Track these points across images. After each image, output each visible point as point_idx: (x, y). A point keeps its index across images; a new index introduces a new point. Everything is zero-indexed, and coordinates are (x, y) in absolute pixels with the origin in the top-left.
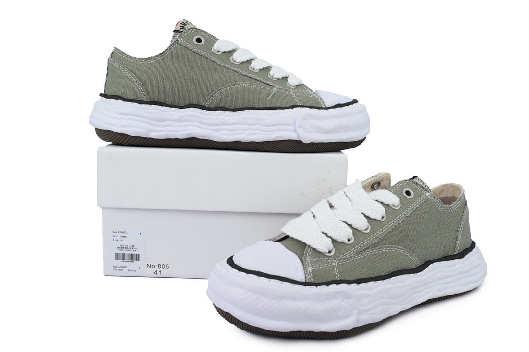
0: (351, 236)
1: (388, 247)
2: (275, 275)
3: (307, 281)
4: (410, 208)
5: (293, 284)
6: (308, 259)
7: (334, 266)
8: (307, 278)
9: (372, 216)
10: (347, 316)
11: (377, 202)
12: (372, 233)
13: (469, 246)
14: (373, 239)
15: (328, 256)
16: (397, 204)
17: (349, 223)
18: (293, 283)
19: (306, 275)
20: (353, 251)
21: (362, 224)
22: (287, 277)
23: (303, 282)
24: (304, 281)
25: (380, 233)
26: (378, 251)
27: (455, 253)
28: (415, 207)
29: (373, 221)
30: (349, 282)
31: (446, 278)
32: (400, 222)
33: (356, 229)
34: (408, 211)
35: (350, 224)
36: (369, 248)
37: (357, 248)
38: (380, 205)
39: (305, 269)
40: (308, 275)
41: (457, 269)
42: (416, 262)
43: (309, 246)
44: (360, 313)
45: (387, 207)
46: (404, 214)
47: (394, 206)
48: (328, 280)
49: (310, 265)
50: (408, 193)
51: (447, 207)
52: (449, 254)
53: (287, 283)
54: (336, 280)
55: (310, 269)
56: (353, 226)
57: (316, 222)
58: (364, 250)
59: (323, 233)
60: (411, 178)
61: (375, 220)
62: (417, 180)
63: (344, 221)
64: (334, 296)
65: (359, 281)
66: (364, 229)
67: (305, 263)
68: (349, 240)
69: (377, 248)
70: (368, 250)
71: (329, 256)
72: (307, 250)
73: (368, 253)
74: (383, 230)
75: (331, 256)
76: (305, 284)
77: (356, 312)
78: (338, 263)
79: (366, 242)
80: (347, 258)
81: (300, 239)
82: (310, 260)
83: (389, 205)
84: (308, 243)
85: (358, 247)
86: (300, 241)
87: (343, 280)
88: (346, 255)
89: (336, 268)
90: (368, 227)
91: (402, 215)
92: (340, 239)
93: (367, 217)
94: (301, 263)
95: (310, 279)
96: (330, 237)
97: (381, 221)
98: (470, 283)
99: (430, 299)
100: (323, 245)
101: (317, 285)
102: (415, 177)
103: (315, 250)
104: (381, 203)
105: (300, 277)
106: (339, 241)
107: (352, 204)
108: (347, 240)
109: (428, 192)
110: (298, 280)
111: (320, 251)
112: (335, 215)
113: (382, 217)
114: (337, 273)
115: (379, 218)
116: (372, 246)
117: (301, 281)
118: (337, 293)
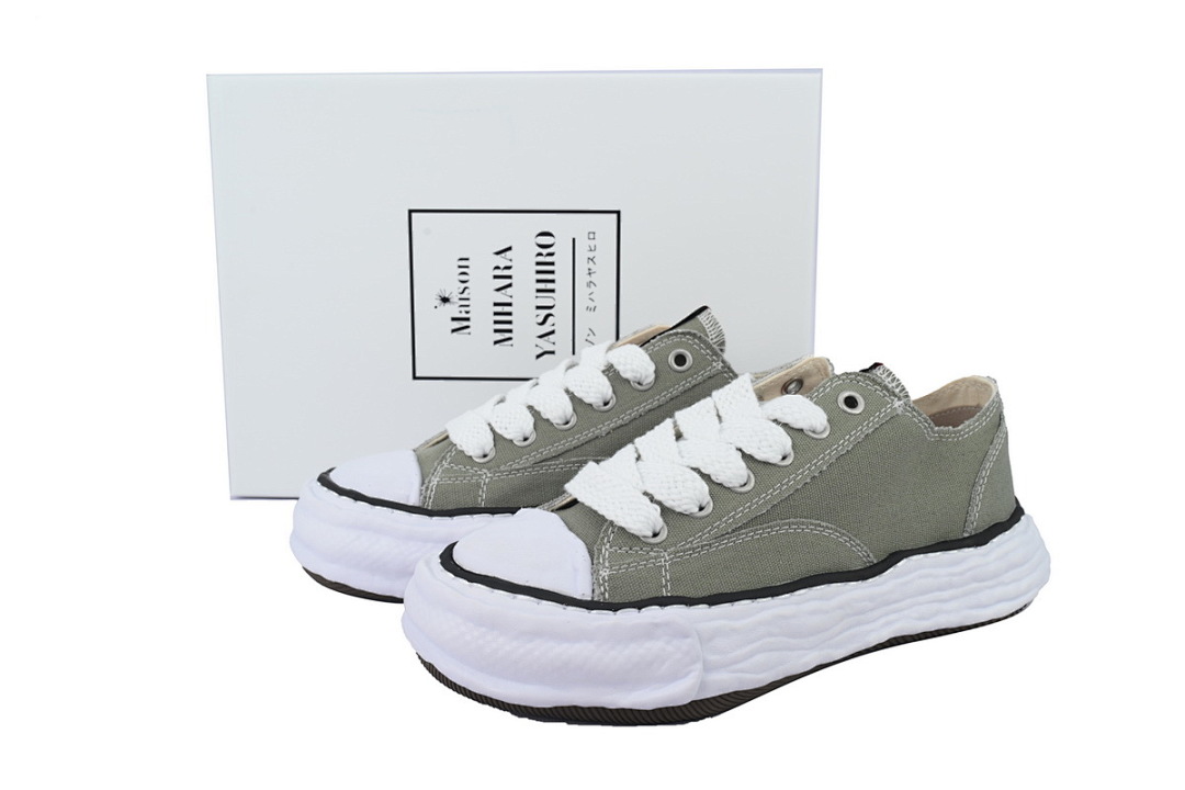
0: (707, 498)
1: (793, 524)
2: (527, 584)
3: (596, 599)
4: (851, 436)
5: (564, 606)
6: (606, 550)
7: (662, 566)
8: (597, 592)
9: (759, 456)
10: (674, 676)
11: (774, 425)
12: (756, 492)
13: (1004, 516)
14: (759, 505)
15: (650, 544)
16: (819, 428)
17: (703, 470)
18: (562, 603)
19: (596, 586)
20: (709, 532)
21: (733, 473)
22: (551, 590)
23: (586, 602)
24: (590, 599)
25: (775, 493)
26: (769, 533)
27: (966, 535)
28: (862, 433)
29: (760, 467)
30: (690, 602)
31: (940, 589)
32: (825, 468)
33: (720, 484)
34: (845, 444)
35: (706, 472)
36: (745, 526)
37: (718, 527)
38: (781, 429)
39: (595, 572)
40: (600, 585)
41: (970, 569)
42: (863, 555)
43: (612, 523)
44: (707, 668)
45: (796, 434)
46: (836, 449)
47: (814, 432)
48: (644, 597)
49: (607, 564)
50: (851, 402)
51: (948, 432)
52: (952, 537)
53: (550, 603)
54: (663, 597)
55: (605, 573)
56: (713, 478)
57: (638, 469)
58: (733, 531)
59: (646, 494)
60: (867, 367)
61: (766, 463)
62: (881, 371)
63: (694, 466)
64: (650, 632)
65: (713, 600)
66: (738, 485)
67: (598, 558)
68: (701, 509)
69: (765, 525)
70: (743, 531)
71: (654, 544)
72: (606, 531)
73: (746, 536)
74: (783, 485)
75: (657, 544)
76: (590, 605)
77: (699, 666)
78: (671, 559)
79: (741, 513)
80: (694, 549)
81: (595, 508)
82: (610, 553)
83: (802, 430)
84: (609, 516)
85: (722, 525)
86: (595, 512)
87: (677, 597)
88: (691, 542)
89: (666, 571)
90: (749, 476)
91: (831, 454)
92: (679, 506)
93: (747, 458)
94: (589, 558)
95: (603, 594)
96: (659, 503)
97: (779, 466)
98: (999, 601)
99: (895, 638)
100: (641, 519)
101: (614, 607)
102: (876, 365)
103: (622, 529)
104: (785, 425)
105: (582, 590)
106: (678, 510)
107: (721, 431)
108: (697, 509)
109: (899, 399)
110: (578, 596)
111: (632, 532)
112: (680, 453)
113: (784, 458)
114: (667, 581)
115: (775, 458)
116: (754, 521)
117: (585, 598)
118: (657, 625)
